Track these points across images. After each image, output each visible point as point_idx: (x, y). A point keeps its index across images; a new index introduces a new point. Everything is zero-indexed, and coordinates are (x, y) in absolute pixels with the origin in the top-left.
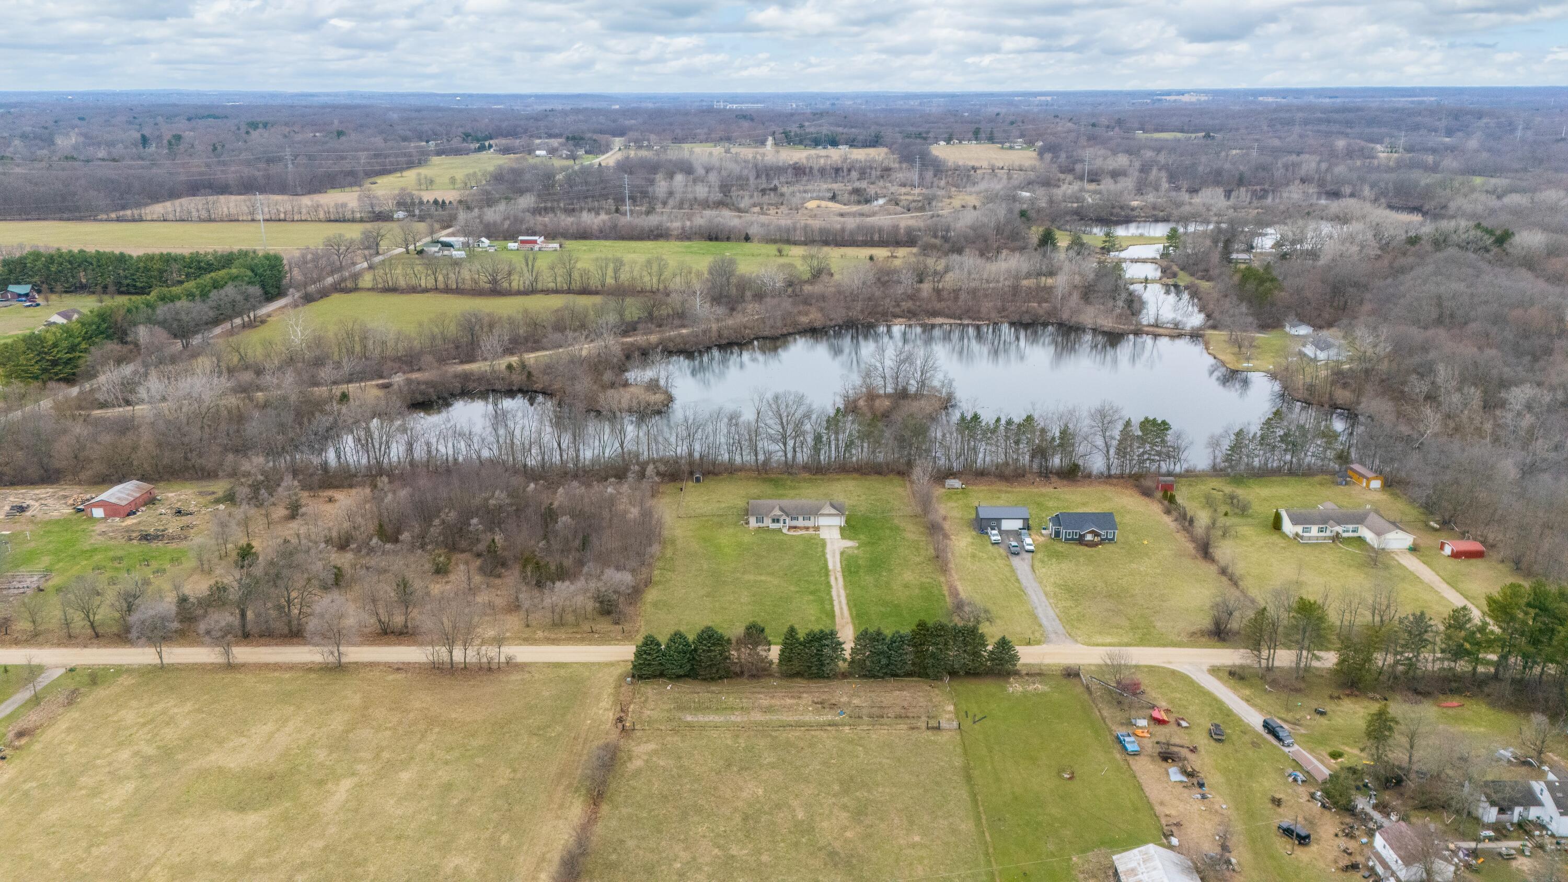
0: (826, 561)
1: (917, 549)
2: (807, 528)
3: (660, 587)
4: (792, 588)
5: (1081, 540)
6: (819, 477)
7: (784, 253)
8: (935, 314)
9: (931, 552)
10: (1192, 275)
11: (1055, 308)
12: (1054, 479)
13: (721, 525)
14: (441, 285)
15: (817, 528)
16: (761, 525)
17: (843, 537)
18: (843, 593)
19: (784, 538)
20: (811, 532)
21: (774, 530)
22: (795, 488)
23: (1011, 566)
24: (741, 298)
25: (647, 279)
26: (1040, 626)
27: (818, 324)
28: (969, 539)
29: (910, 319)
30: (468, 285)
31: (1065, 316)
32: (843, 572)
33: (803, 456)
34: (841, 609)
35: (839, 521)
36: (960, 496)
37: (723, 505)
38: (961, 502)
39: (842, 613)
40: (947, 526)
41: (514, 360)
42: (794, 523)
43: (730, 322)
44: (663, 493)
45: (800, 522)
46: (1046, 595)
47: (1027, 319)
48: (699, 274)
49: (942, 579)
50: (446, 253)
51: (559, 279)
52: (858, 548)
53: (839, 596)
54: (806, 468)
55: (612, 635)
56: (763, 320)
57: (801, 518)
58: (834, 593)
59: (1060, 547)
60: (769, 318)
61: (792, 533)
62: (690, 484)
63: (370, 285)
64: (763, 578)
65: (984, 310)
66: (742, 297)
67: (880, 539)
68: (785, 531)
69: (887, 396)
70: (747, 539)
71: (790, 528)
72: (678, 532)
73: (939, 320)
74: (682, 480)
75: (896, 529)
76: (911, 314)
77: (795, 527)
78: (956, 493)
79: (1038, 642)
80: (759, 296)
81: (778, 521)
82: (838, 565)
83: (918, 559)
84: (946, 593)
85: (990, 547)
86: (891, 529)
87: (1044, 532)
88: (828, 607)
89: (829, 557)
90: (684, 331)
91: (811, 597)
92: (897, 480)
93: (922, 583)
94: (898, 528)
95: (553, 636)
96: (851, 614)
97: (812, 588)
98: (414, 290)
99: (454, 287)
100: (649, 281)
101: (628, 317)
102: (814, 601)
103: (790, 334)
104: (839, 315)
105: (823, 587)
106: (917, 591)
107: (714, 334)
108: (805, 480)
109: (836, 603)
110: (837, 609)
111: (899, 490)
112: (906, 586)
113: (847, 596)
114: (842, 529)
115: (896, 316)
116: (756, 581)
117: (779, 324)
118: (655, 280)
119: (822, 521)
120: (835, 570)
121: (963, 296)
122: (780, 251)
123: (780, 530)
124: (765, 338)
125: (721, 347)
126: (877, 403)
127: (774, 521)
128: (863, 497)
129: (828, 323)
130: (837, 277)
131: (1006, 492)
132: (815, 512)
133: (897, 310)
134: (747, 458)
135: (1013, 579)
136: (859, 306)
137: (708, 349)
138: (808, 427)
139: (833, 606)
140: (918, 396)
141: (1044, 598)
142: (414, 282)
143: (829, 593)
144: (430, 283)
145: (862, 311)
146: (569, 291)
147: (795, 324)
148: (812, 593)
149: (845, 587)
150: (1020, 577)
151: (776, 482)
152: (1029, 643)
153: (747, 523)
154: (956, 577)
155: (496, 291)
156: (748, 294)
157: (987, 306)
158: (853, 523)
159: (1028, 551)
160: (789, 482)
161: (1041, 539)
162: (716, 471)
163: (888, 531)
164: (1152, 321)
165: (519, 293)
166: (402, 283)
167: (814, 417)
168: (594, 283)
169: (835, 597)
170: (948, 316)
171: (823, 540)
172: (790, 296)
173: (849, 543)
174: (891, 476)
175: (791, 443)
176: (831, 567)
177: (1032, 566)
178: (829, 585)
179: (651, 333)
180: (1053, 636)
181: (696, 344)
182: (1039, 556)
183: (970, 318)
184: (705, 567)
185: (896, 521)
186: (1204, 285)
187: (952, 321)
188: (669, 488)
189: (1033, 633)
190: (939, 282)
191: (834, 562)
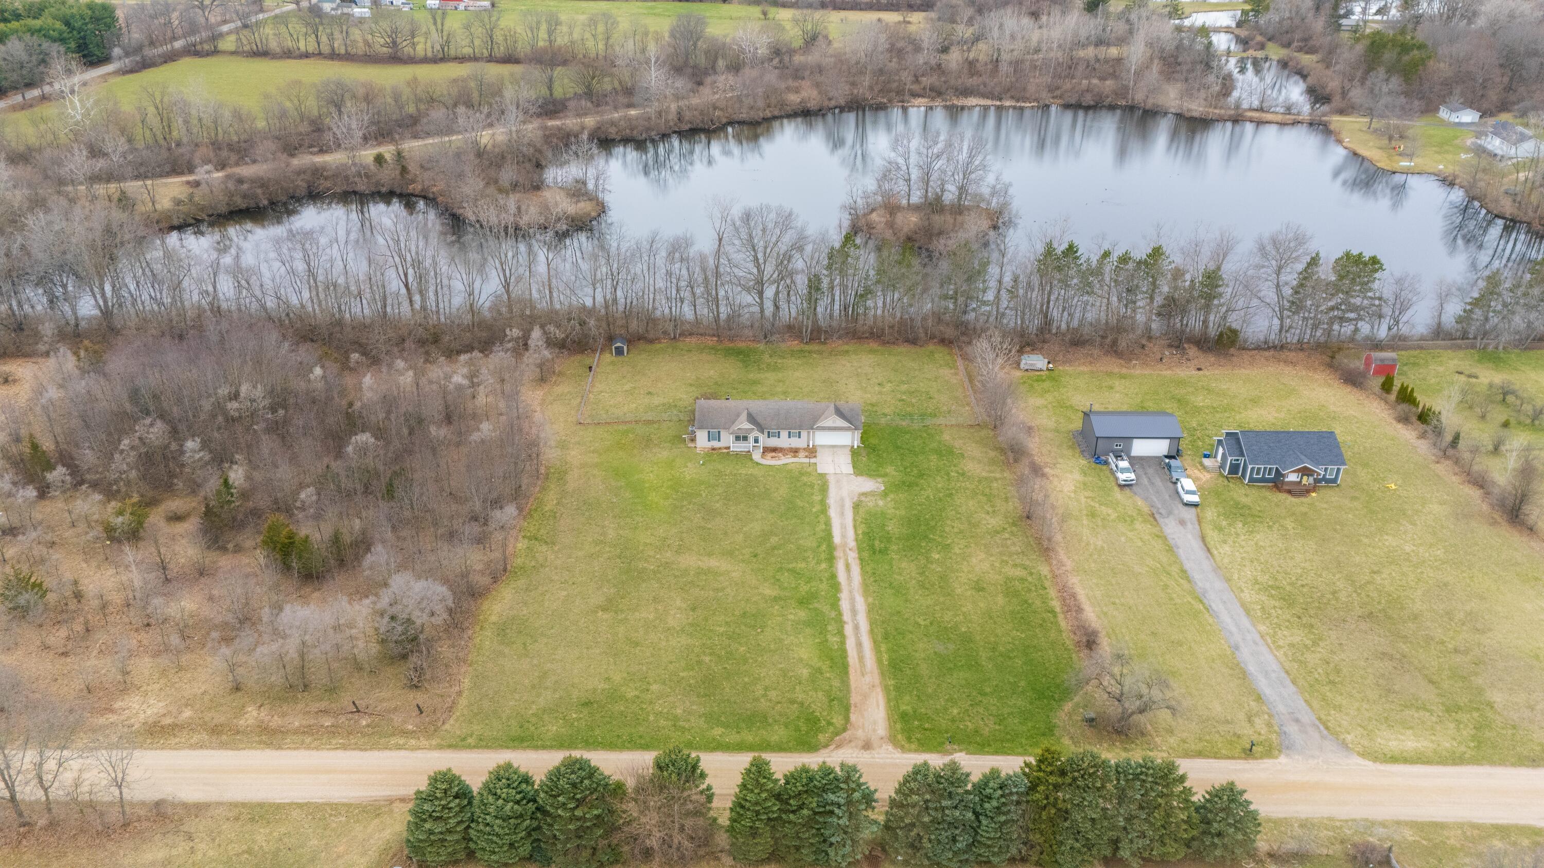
0: (828, 523)
1: (990, 498)
2: (795, 451)
3: (522, 582)
4: (769, 591)
5: (1277, 483)
6: (815, 347)
7: (770, 16)
8: (966, 92)
9: (1014, 506)
10: (1288, 45)
11: (1126, 88)
12: (1192, 351)
13: (647, 442)
14: (326, 49)
15: (812, 452)
16: (715, 444)
17: (859, 470)
18: (861, 604)
19: (755, 471)
20: (802, 459)
21: (737, 455)
22: (775, 368)
23: (1164, 538)
24: (712, 69)
25: (590, 44)
26: (1259, 698)
27: (812, 105)
28: (1077, 476)
29: (933, 99)
30: (360, 49)
31: (1139, 97)
32: (860, 550)
33: (790, 311)
34: (859, 645)
35: (849, 439)
36: (1047, 385)
37: (657, 401)
38: (1050, 397)
39: (861, 658)
40: (1033, 445)
41: (387, 151)
42: (773, 442)
43: (695, 101)
44: (561, 374)
45: (784, 441)
46: (1248, 612)
47: (1088, 100)
48: (658, 38)
49: (1044, 570)
50: (346, 10)
51: (477, 42)
52: (885, 494)
53: (854, 612)
54: (792, 330)
55: (397, 719)
56: (739, 99)
57: (784, 434)
58: (845, 605)
59: (1242, 494)
60: (747, 96)
61: (769, 461)
62: (608, 357)
63: (233, 48)
64: (713, 563)
65: (1031, 88)
66: (713, 67)
67: (921, 475)
68: (757, 456)
69: (917, 208)
70: (690, 472)
71: (767, 450)
72: (575, 455)
73: (972, 101)
74: (594, 351)
75: (947, 453)
76: (936, 93)
77: (774, 450)
78: (1039, 380)
79: (1269, 753)
80: (736, 67)
81: (745, 438)
82: (851, 533)
83: (994, 522)
84: (1056, 605)
85: (1118, 494)
86: (938, 452)
87: (1207, 462)
88: (834, 640)
89: (833, 513)
90: (633, 112)
91: (802, 614)
92: (941, 353)
93: (1008, 580)
94: (950, 451)
95: (276, 722)
96: (879, 661)
97: (804, 588)
98: (288, 54)
99: (343, 51)
100: (594, 46)
101: (558, 92)
102: (808, 623)
103: (775, 118)
104: (840, 93)
105: (824, 586)
106: (1001, 600)
107: (672, 116)
108: (793, 353)
109: (848, 630)
110: (850, 645)
111: (946, 372)
112: (979, 587)
113: (870, 610)
114: (855, 453)
115: (915, 95)
116: (700, 572)
117: (761, 103)
118: (601, 46)
119: (821, 439)
120: (845, 545)
121: (1004, 68)
122: (765, 14)
123: (748, 455)
124: (741, 123)
125: (681, 134)
126: (899, 218)
127: (738, 438)
128: (888, 387)
129: (826, 103)
130: (836, 45)
131: (1123, 377)
132: (809, 423)
133: (915, 87)
134: (703, 311)
135: (1174, 570)
136: (867, 81)
137: (665, 136)
138: (799, 264)
139: (843, 642)
140: (958, 209)
141: (1245, 622)
142: (289, 44)
143: (835, 605)
144: (312, 47)
145: (871, 88)
146: (491, 59)
147: (782, 104)
148: (803, 602)
149: (865, 586)
150: (1188, 566)
151: (744, 356)
152: (1249, 752)
153: (693, 440)
154: (1069, 565)
155: (395, 58)
156: (721, 63)
157: (1036, 83)
158: (874, 441)
159: (1187, 505)
160: (766, 357)
161: (1205, 477)
162: (651, 336)
163: (933, 457)
164: (1256, 104)
165: (425, 60)
166: (273, 45)
167: (809, 248)
168: (523, 48)
169: (847, 616)
170: (984, 96)
171: (823, 476)
172: (776, 68)
173: (868, 485)
174: (931, 347)
175: (769, 292)
176: (837, 539)
177: (1203, 539)
178: (835, 587)
179: (586, 114)
180: (1292, 729)
181: (648, 129)
182: (1210, 514)
183: (1012, 97)
184: (611, 534)
185: (946, 437)
186: (1307, 60)
187: (989, 102)
188: (571, 364)
189: (1250, 720)
190: (969, 50)
191: (843, 527)
